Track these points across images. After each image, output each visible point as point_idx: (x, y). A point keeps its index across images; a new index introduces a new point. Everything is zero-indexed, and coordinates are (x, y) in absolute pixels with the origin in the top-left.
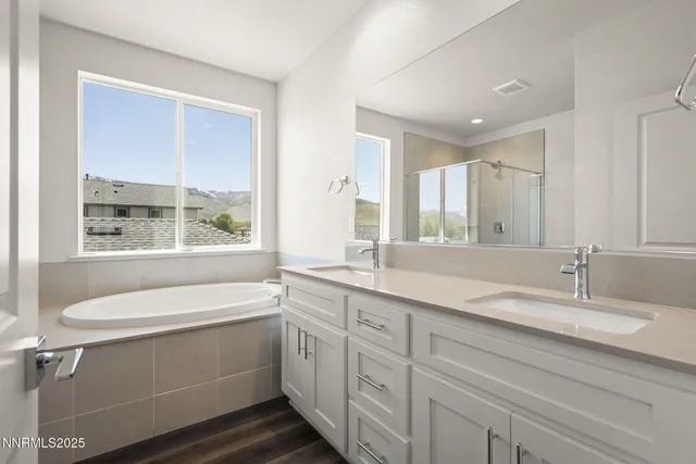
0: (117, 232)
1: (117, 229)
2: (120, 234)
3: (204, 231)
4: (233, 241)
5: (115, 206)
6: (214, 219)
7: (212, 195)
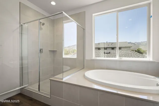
0: (109, 53)
1: (109, 52)
2: (110, 53)
3: (131, 53)
4: (141, 56)
5: (112, 48)
6: (136, 50)
7: (136, 43)
